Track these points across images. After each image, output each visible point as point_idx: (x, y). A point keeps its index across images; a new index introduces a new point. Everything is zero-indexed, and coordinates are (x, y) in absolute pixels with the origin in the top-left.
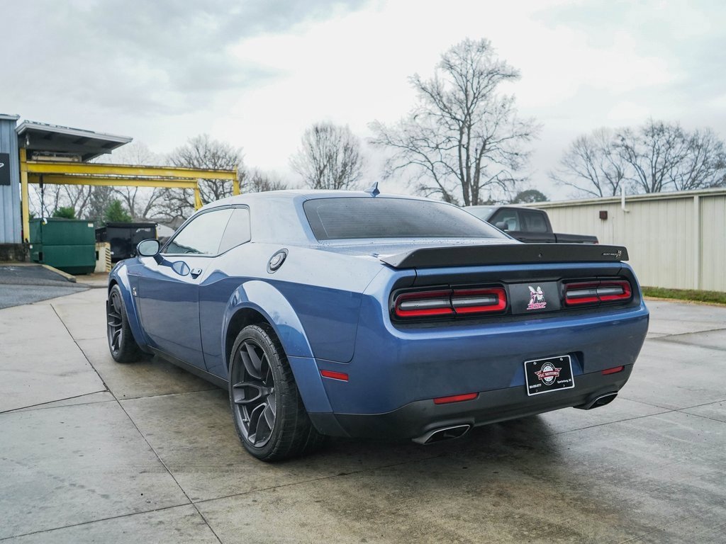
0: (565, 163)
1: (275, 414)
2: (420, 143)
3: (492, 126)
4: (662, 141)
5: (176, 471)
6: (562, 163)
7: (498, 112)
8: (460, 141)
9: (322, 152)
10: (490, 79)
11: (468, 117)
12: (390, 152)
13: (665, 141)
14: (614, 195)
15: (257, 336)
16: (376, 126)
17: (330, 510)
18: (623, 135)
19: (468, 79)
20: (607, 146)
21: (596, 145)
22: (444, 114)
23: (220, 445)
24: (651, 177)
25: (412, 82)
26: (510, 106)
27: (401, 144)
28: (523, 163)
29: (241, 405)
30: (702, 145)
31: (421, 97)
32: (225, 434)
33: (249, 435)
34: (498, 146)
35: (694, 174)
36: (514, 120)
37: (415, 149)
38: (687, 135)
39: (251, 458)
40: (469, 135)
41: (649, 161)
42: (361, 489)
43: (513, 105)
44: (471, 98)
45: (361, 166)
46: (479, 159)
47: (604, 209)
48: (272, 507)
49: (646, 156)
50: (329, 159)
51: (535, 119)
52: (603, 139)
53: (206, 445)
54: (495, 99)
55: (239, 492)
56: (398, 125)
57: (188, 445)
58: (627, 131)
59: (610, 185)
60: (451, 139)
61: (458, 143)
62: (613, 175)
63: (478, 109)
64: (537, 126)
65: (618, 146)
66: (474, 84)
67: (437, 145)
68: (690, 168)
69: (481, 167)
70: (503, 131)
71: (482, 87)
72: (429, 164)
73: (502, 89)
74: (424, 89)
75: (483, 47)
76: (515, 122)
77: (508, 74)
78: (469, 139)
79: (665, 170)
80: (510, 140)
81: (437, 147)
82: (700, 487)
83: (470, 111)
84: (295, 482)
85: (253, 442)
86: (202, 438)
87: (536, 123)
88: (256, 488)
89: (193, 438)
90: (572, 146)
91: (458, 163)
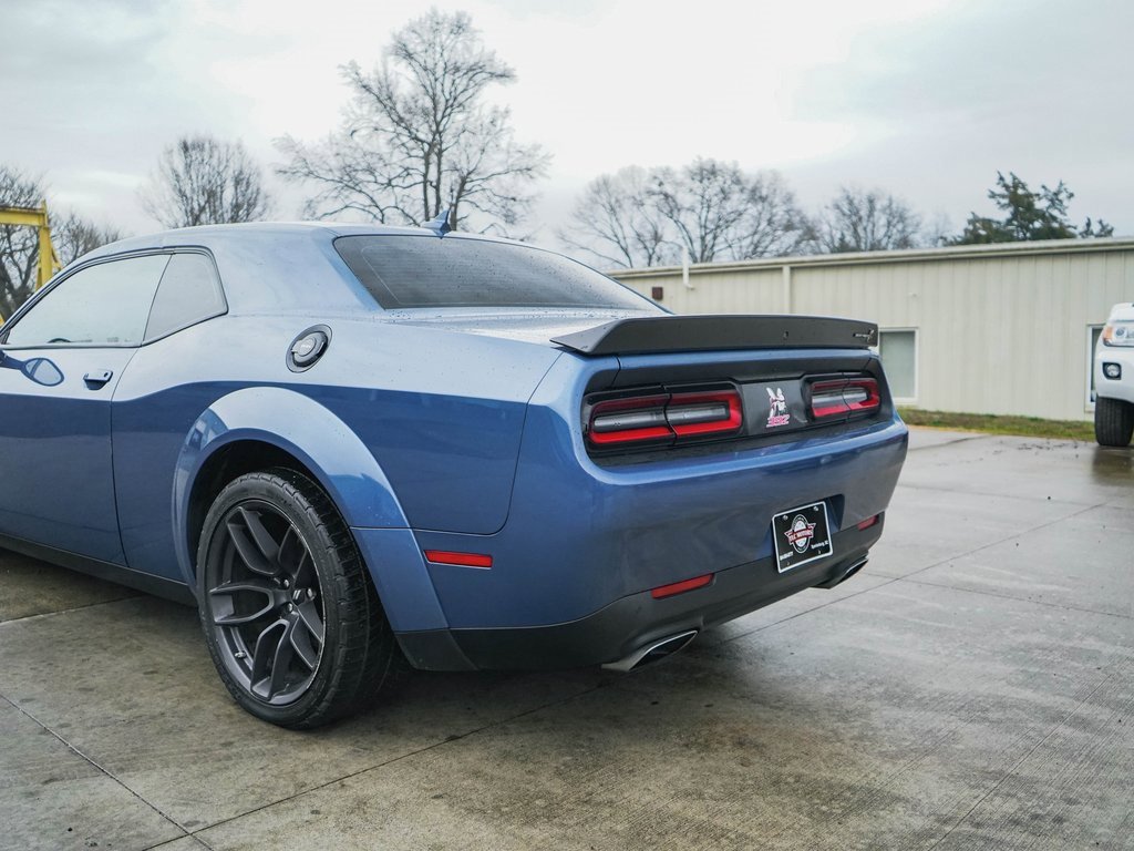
0: (580, 216)
1: (322, 640)
2: (361, 176)
3: (475, 154)
4: (713, 189)
5: (121, 770)
6: (577, 216)
7: (485, 132)
8: (425, 176)
9: (195, 185)
10: (470, 79)
11: (437, 137)
12: (312, 188)
13: (718, 189)
14: (649, 265)
15: (271, 493)
16: (288, 145)
17: (471, 811)
18: (661, 177)
19: (437, 76)
20: (639, 194)
21: (624, 192)
22: (400, 129)
23: (185, 706)
24: (699, 240)
25: (345, 75)
26: (502, 124)
27: (330, 177)
28: (524, 213)
29: (226, 627)
30: (767, 197)
31: (361, 102)
32: (185, 684)
33: (253, 684)
34: (485, 185)
35: (757, 237)
36: (509, 145)
37: (354, 186)
38: (747, 181)
39: (264, 725)
40: (439, 164)
41: (696, 217)
42: (503, 762)
43: (508, 123)
44: (441, 107)
45: (264, 210)
46: (456, 206)
47: (658, 284)
48: (355, 818)
49: (692, 209)
50: (209, 197)
51: (540, 146)
52: (633, 182)
53: (159, 710)
54: (480, 112)
55: (275, 799)
56: (325, 144)
57: (119, 713)
58: (667, 172)
59: (644, 252)
60: (411, 171)
61: (421, 179)
62: (648, 236)
63: (454, 126)
64: (543, 157)
65: (654, 194)
66: (445, 85)
67: (390, 181)
68: (751, 230)
69: (458, 217)
70: (493, 162)
71: (460, 89)
72: (376, 211)
73: (490, 96)
74: (367, 88)
75: (459, 27)
76: (512, 150)
77: (499, 73)
78: (440, 173)
79: (719, 231)
80: (502, 176)
81: (389, 184)
82: (1015, 696)
83: (441, 128)
84: (374, 763)
85: (265, 694)
86: (141, 695)
87: (541, 153)
88: (304, 785)
89: (123, 697)
90: (590, 191)
91: (423, 210)
